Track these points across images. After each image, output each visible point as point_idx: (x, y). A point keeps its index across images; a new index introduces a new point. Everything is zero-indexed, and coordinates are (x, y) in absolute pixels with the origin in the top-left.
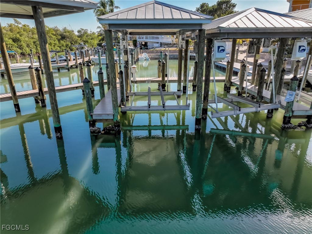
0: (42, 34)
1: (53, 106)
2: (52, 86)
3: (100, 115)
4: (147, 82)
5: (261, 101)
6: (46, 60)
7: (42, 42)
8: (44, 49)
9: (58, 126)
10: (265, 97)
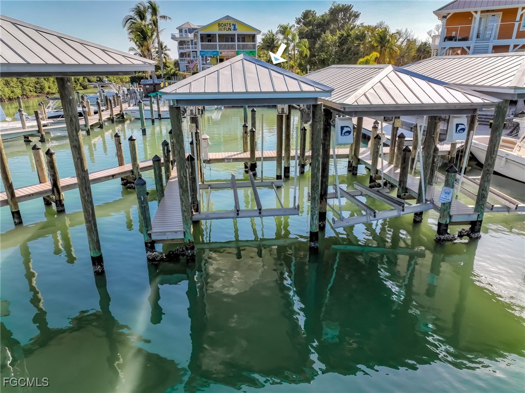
0: (73, 119)
1: (90, 225)
2: (88, 195)
3: (164, 234)
4: (226, 161)
5: (405, 195)
6: (78, 156)
7: (73, 131)
8: (76, 140)
9: (97, 256)
10: (410, 190)
